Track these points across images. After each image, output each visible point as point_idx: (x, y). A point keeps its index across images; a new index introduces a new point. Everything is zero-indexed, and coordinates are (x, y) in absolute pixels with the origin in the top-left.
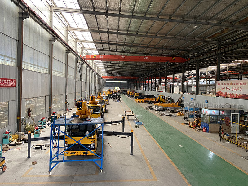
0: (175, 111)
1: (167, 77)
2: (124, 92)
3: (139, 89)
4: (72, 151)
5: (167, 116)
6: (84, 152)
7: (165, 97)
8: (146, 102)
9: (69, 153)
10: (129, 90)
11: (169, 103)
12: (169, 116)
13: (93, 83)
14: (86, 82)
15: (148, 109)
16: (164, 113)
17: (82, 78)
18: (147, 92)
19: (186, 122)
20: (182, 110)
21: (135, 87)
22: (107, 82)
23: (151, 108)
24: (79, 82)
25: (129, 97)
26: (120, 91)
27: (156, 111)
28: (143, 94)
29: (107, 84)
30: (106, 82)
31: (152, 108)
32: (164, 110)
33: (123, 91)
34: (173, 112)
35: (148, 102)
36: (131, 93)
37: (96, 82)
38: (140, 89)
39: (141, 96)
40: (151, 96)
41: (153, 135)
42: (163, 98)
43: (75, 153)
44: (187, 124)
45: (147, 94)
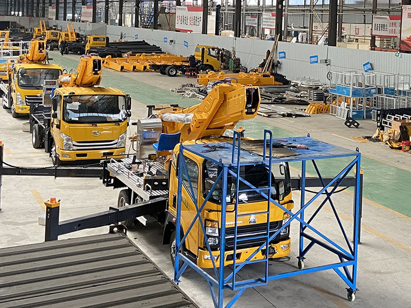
8: (153, 68)
11: (243, 73)
35: (162, 69)
40: (143, 47)
42: (212, 56)
44: (370, 139)
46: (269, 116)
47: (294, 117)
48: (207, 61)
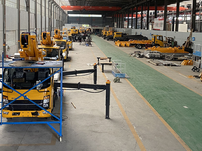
0: (179, 58)
1: (168, 6)
2: (98, 32)
3: (121, 27)
4: (14, 110)
5: (165, 65)
6: (34, 112)
7: (164, 37)
8: (132, 45)
9: (10, 114)
10: (105, 28)
11: (170, 48)
12: (169, 65)
13: (47, 16)
14: (36, 15)
15: (135, 56)
16: (161, 61)
17: (29, 7)
18: (135, 32)
19: (196, 74)
20: (190, 58)
21: (116, 24)
22: (70, 15)
23: (140, 55)
24: (24, 13)
25: (105, 39)
26: (90, 30)
27: (149, 58)
28: (127, 35)
29: (69, 20)
30: (68, 17)
31: (142, 54)
32: (162, 58)
33: (96, 30)
34: (175, 59)
35: (136, 46)
36: (108, 32)
37: (51, 15)
38: (123, 27)
39: (124, 38)
40: (140, 37)
41: (142, 93)
42: (159, 40)
43: (19, 114)
44: (197, 77)
45: (135, 34)
46: (157, 65)
47: (170, 66)
48: (157, 42)
